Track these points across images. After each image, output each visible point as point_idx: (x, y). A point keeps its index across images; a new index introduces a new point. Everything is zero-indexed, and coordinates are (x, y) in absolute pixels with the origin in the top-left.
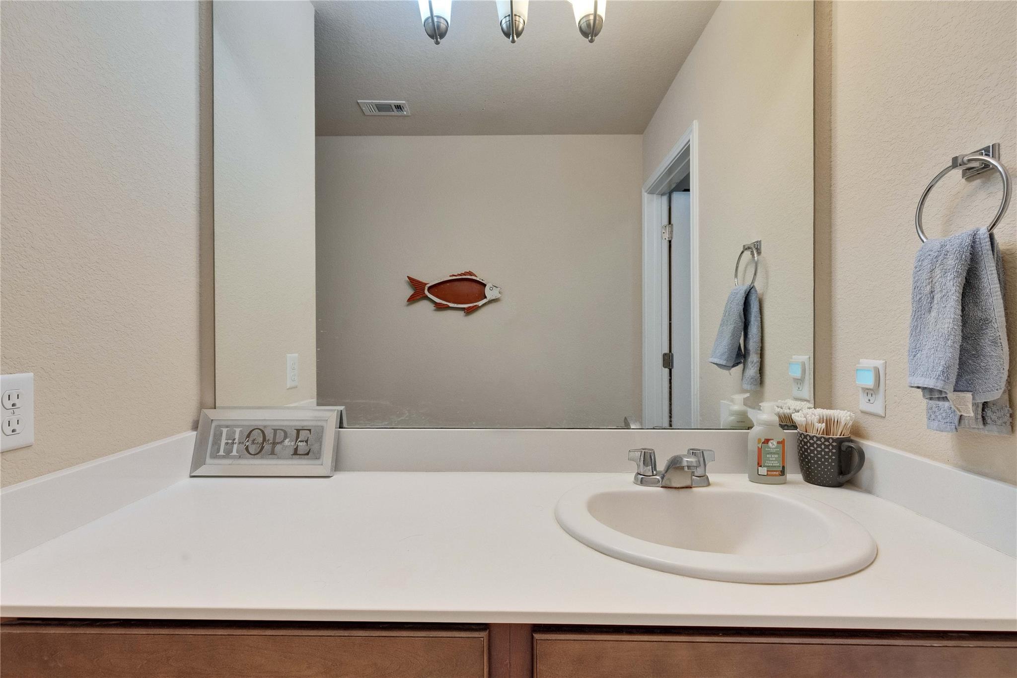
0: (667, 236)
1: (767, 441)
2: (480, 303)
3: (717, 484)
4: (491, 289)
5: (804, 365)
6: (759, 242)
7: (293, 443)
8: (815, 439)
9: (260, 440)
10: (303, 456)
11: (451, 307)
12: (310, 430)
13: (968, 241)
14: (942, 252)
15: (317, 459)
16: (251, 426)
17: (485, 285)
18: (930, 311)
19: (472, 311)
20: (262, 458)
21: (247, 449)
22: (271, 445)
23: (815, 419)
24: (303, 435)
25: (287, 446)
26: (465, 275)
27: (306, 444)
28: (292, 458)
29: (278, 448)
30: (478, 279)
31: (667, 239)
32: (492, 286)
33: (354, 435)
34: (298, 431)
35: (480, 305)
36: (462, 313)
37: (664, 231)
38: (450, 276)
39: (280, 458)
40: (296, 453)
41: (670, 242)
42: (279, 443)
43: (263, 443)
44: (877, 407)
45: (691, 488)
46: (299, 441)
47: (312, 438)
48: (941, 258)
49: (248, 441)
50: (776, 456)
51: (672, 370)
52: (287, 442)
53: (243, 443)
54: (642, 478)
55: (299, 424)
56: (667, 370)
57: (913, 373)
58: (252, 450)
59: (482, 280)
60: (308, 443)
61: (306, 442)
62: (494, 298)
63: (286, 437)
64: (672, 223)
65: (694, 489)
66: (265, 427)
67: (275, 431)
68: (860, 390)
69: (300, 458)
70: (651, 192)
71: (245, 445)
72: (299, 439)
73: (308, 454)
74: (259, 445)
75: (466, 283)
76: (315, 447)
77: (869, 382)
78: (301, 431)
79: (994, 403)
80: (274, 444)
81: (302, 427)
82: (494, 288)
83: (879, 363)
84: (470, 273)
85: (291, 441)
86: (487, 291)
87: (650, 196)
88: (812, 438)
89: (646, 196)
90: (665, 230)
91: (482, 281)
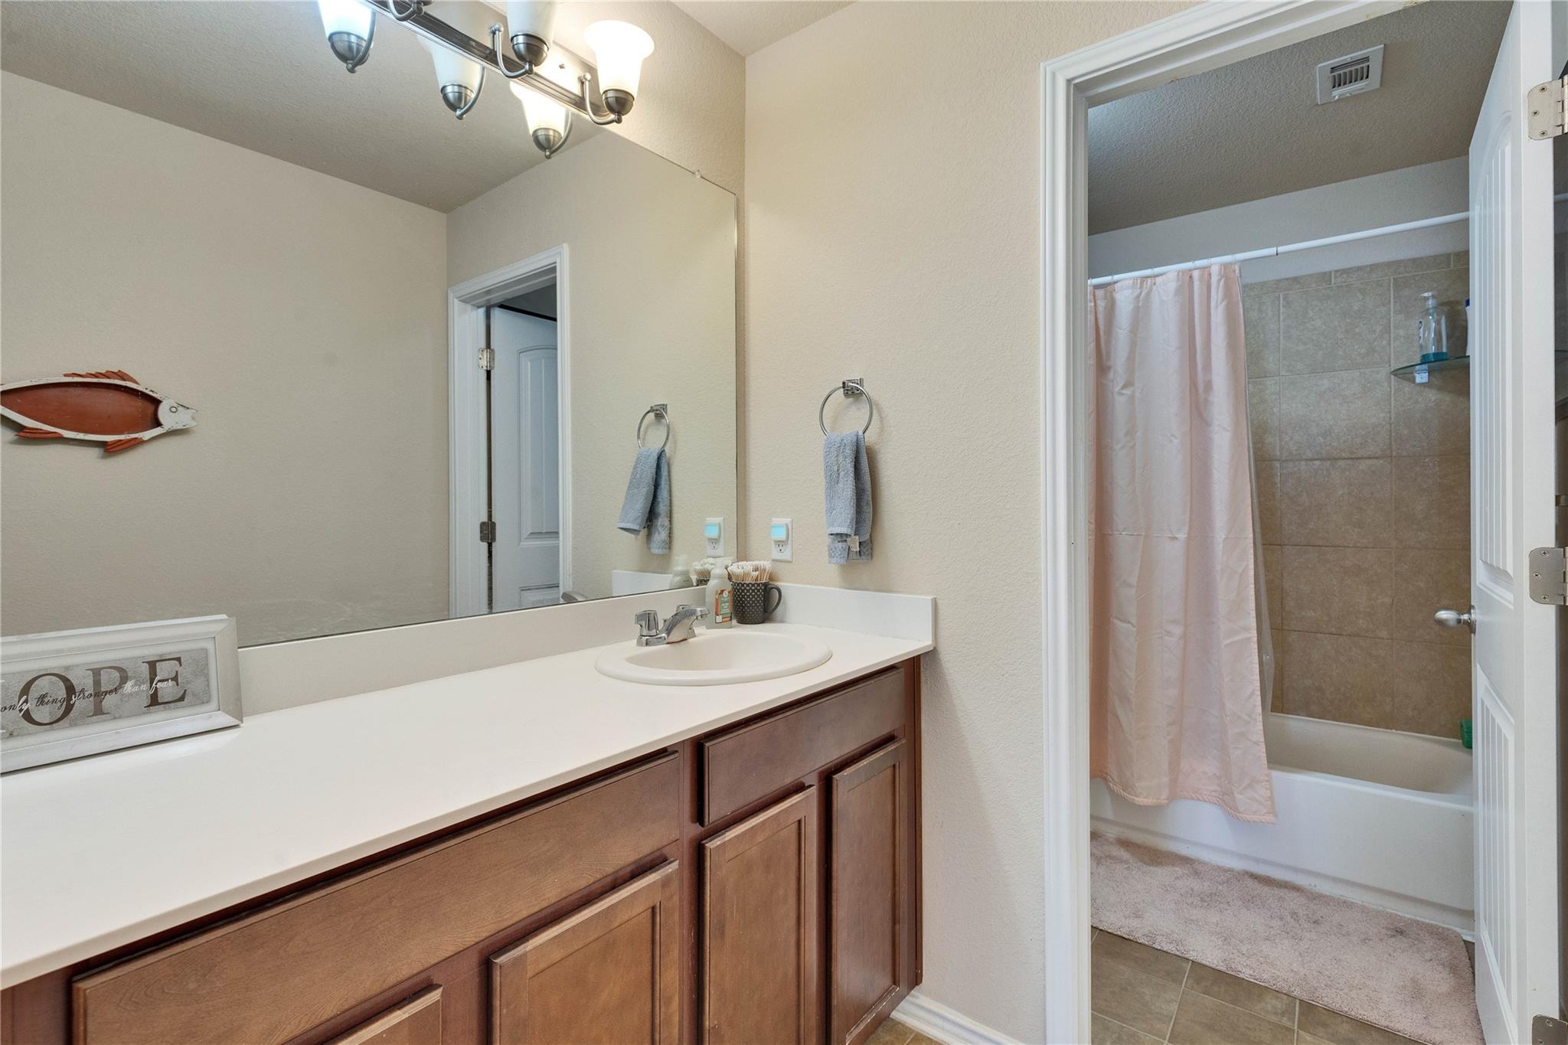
0: (484, 363)
1: (722, 591)
2: (147, 435)
3: (700, 635)
4: (174, 410)
5: (719, 524)
6: (664, 407)
7: (144, 687)
8: (750, 586)
9: (62, 693)
10: (172, 704)
11: (68, 439)
12: (179, 659)
13: (855, 440)
14: (842, 445)
15: (203, 703)
16: (28, 672)
17: (156, 402)
18: (838, 483)
19: (126, 448)
20: (73, 724)
21: (27, 716)
22: (92, 699)
23: (751, 568)
24: (164, 669)
25: (131, 694)
26: (108, 378)
27: (174, 682)
28: (149, 713)
29: (109, 701)
30: (140, 388)
31: (485, 368)
32: (176, 405)
33: (257, 657)
34: (152, 665)
35: (146, 439)
36: (95, 452)
37: (480, 356)
38: (65, 375)
39: (120, 718)
40: (154, 701)
41: (489, 373)
42: (111, 691)
43: (69, 698)
44: (786, 555)
45: (686, 640)
46: (159, 681)
47: (185, 672)
48: (842, 447)
49: (26, 701)
50: (727, 604)
51: (493, 544)
52: (129, 687)
53: (12, 707)
54: (647, 640)
55: (151, 653)
56: (485, 545)
57: (832, 525)
58: (41, 714)
59: (151, 391)
60: (179, 681)
61: (175, 679)
62: (179, 427)
63: (124, 679)
64: (492, 347)
65: (690, 640)
66: (67, 668)
67: (96, 673)
68: (773, 542)
69: (165, 709)
70: (465, 301)
71: (21, 710)
72: (158, 678)
73: (182, 699)
74: (59, 704)
75: (103, 393)
76: (196, 686)
77: (781, 535)
78: (157, 664)
79: (864, 542)
80: (99, 695)
81: (162, 655)
82: (180, 408)
83: (788, 520)
84: (121, 375)
85: (138, 683)
86: (163, 413)
87: (463, 305)
88: (748, 585)
89: (456, 305)
90: (482, 355)
91: (151, 393)
